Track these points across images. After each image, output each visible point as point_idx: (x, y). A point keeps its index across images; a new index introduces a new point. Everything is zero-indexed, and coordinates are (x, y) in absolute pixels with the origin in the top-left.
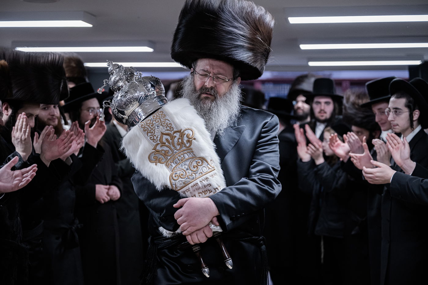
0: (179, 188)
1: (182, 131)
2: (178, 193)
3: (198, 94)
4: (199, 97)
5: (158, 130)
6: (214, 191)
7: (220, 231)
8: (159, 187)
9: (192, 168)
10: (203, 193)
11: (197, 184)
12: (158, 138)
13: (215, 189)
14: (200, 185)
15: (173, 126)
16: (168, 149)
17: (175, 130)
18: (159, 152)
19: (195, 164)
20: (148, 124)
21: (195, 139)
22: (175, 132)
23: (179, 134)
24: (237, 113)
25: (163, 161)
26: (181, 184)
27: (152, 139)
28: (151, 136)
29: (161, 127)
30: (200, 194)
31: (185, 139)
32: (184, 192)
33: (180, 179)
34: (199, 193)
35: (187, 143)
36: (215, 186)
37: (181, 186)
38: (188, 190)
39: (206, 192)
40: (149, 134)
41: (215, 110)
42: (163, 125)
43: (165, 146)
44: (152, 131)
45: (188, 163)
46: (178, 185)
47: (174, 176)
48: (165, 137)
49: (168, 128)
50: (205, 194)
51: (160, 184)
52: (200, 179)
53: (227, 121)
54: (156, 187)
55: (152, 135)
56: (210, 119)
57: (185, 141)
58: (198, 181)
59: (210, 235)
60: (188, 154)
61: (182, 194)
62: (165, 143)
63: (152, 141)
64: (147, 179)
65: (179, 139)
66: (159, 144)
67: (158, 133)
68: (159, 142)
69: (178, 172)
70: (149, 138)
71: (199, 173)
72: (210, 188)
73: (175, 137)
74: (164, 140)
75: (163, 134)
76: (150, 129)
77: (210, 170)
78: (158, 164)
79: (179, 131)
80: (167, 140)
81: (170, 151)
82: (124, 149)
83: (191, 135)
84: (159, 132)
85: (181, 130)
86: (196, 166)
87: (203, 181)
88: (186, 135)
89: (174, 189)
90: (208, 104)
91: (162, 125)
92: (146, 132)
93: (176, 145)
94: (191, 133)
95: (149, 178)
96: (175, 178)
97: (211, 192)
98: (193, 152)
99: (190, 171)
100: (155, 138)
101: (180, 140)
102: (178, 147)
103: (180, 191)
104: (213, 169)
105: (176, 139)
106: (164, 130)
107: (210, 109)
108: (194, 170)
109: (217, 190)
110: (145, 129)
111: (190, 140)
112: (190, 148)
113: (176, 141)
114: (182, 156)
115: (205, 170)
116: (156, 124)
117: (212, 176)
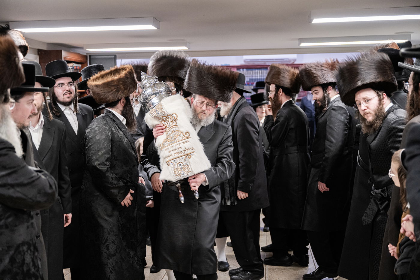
6: (183, 152)
9: (175, 137)
15: (166, 112)
19: (177, 134)
21: (177, 120)
22: (168, 115)
42: (161, 112)
45: (175, 133)
49: (164, 114)
57: (173, 121)
76: (155, 114)
79: (170, 115)
80: (165, 119)
88: (173, 117)
93: (170, 122)
94: (176, 116)
98: (178, 127)
100: (159, 118)
102: (171, 124)
109: (185, 151)
111: (176, 120)
112: (176, 125)
113: (170, 120)
114: (172, 129)
115: (181, 138)
116: (157, 112)
117: (184, 143)
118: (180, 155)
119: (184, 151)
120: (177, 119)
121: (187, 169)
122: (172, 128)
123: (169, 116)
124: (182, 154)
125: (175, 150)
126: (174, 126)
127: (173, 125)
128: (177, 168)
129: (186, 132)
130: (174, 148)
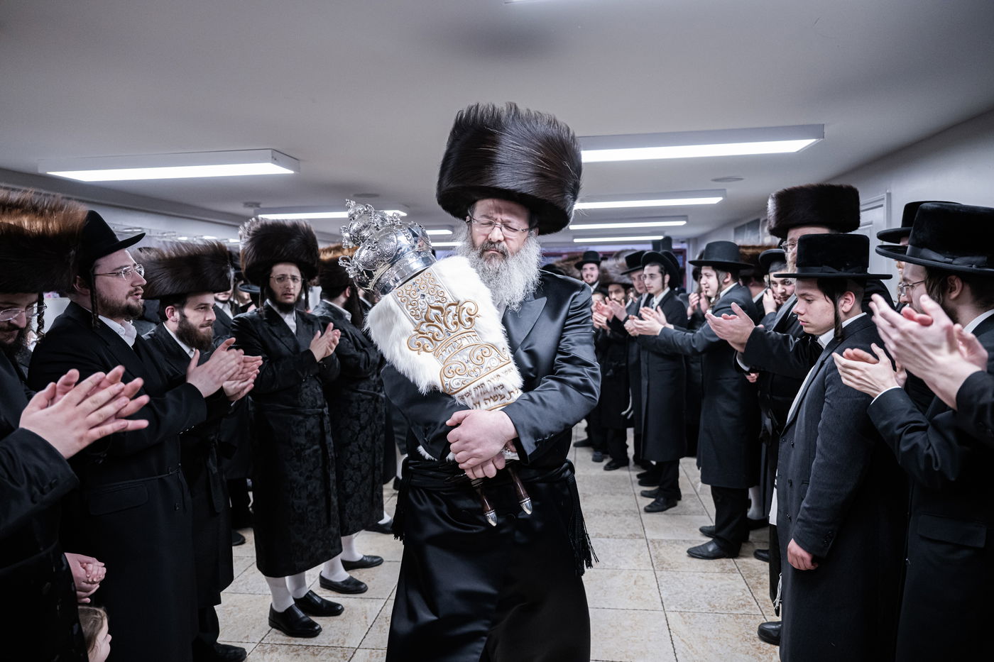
0: (455, 391)
1: (460, 304)
2: (452, 398)
3: (479, 251)
4: (481, 255)
5: (424, 300)
6: (508, 395)
7: (517, 458)
8: (423, 387)
9: (475, 360)
10: (491, 400)
11: (483, 384)
12: (424, 314)
13: (509, 393)
14: (488, 387)
15: (447, 295)
16: (436, 330)
17: (450, 300)
18: (424, 334)
19: (478, 353)
20: (408, 292)
21: (478, 316)
22: (450, 305)
23: (455, 307)
24: (536, 279)
25: (430, 349)
26: (458, 384)
27: (414, 314)
28: (413, 310)
29: (428, 295)
30: (487, 401)
31: (464, 316)
32: (462, 398)
33: (457, 376)
34: (485, 400)
35: (467, 322)
36: (511, 388)
37: (458, 387)
38: (468, 394)
39: (495, 398)
40: (410, 307)
41: (505, 273)
42: (431, 293)
43: (433, 325)
44: (414, 302)
45: (468, 351)
46: (454, 385)
47: (446, 371)
48: (433, 312)
49: (439, 299)
50: (495, 401)
51: (426, 383)
52: (488, 377)
53: (522, 292)
54: (418, 388)
56: (497, 287)
57: (464, 319)
58: (484, 380)
59: (501, 465)
60: (468, 338)
61: (459, 401)
62: (433, 322)
63: (413, 318)
64: (403, 376)
65: (456, 315)
66: (423, 322)
67: (423, 305)
68: (424, 320)
69: (453, 366)
70: (409, 313)
71: (486, 368)
72: (501, 391)
73: (450, 312)
74: (431, 316)
75: (431, 307)
76: (411, 299)
77: (502, 363)
78: (423, 353)
79: (456, 304)
80: (436, 316)
81: (441, 333)
82: (368, 330)
83: (473, 311)
84: (425, 304)
85: (459, 302)
86: (482, 358)
87: (492, 380)
88: (465, 310)
89: (447, 392)
90: (496, 263)
91: (429, 293)
92: (405, 303)
93: (449, 324)
94: (473, 307)
95: (408, 374)
96: (449, 375)
97: (504, 397)
98: (475, 336)
99: (472, 364)
100: (419, 312)
101: (456, 317)
102: (453, 328)
103: (456, 396)
104: (508, 362)
105: (450, 316)
106: (432, 301)
107: (497, 273)
108: (479, 362)
109: (512, 394)
110: (403, 299)
111: (472, 317)
112: (470, 330)
113: (450, 319)
114: (459, 342)
115: (495, 363)
116: (421, 293)
117: (505, 373)
120: (478, 313)
122: (456, 339)
123: (453, 308)
126: (465, 335)
127: (463, 330)
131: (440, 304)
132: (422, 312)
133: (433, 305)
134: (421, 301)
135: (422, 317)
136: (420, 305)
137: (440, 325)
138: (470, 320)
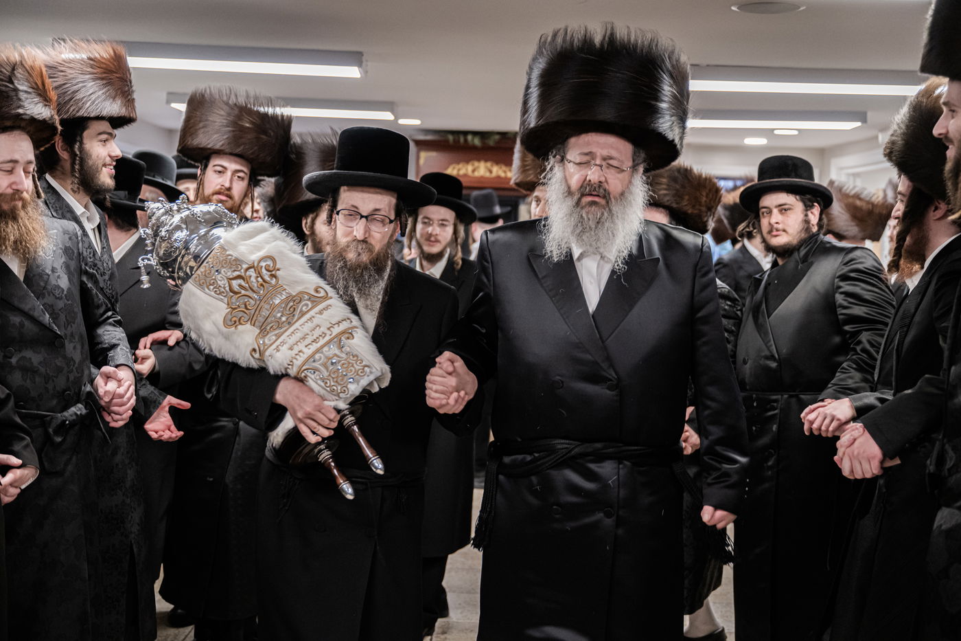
1: (256, 265)
3: (576, 197)
4: (578, 203)
5: (220, 275)
9: (286, 312)
10: (314, 343)
12: (227, 289)
15: (239, 260)
16: (246, 298)
17: (245, 266)
18: (237, 307)
20: (203, 274)
21: (278, 270)
22: (247, 269)
23: (253, 270)
25: (246, 320)
27: (218, 292)
28: (215, 290)
29: (223, 269)
30: (311, 346)
31: (265, 274)
34: (307, 346)
35: (271, 279)
39: (318, 340)
40: (212, 287)
42: (225, 266)
43: (242, 295)
44: (212, 281)
48: (235, 283)
49: (234, 268)
55: (214, 288)
57: (267, 278)
60: (278, 295)
62: (240, 293)
63: (220, 296)
65: (258, 277)
66: (232, 297)
67: (223, 283)
68: (231, 294)
70: (213, 293)
73: (250, 277)
74: (236, 288)
75: (231, 279)
76: (208, 280)
78: (240, 326)
79: (252, 266)
80: (240, 286)
81: (251, 300)
83: (271, 266)
84: (224, 280)
85: (253, 263)
88: (263, 268)
90: (597, 211)
91: (223, 266)
92: (204, 286)
93: (256, 289)
94: (269, 262)
97: (324, 336)
98: (285, 290)
100: (222, 289)
101: (259, 279)
102: (261, 290)
105: (253, 279)
106: (229, 274)
107: (599, 222)
108: (291, 313)
109: (331, 329)
110: (201, 282)
111: (273, 273)
112: (277, 285)
113: (254, 284)
114: (270, 301)
116: (214, 270)
117: (321, 313)
118: (322, 342)
119: (329, 329)
120: (277, 267)
121: (355, 365)
122: (266, 299)
123: (252, 272)
124: (327, 338)
125: (304, 338)
126: (273, 292)
127: (270, 288)
128: (330, 375)
129: (314, 287)
130: (299, 335)
131: (237, 273)
132: (224, 288)
133: (231, 277)
134: (219, 277)
135: (227, 292)
136: (219, 282)
137: (247, 293)
138: (273, 276)
